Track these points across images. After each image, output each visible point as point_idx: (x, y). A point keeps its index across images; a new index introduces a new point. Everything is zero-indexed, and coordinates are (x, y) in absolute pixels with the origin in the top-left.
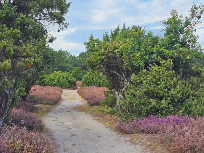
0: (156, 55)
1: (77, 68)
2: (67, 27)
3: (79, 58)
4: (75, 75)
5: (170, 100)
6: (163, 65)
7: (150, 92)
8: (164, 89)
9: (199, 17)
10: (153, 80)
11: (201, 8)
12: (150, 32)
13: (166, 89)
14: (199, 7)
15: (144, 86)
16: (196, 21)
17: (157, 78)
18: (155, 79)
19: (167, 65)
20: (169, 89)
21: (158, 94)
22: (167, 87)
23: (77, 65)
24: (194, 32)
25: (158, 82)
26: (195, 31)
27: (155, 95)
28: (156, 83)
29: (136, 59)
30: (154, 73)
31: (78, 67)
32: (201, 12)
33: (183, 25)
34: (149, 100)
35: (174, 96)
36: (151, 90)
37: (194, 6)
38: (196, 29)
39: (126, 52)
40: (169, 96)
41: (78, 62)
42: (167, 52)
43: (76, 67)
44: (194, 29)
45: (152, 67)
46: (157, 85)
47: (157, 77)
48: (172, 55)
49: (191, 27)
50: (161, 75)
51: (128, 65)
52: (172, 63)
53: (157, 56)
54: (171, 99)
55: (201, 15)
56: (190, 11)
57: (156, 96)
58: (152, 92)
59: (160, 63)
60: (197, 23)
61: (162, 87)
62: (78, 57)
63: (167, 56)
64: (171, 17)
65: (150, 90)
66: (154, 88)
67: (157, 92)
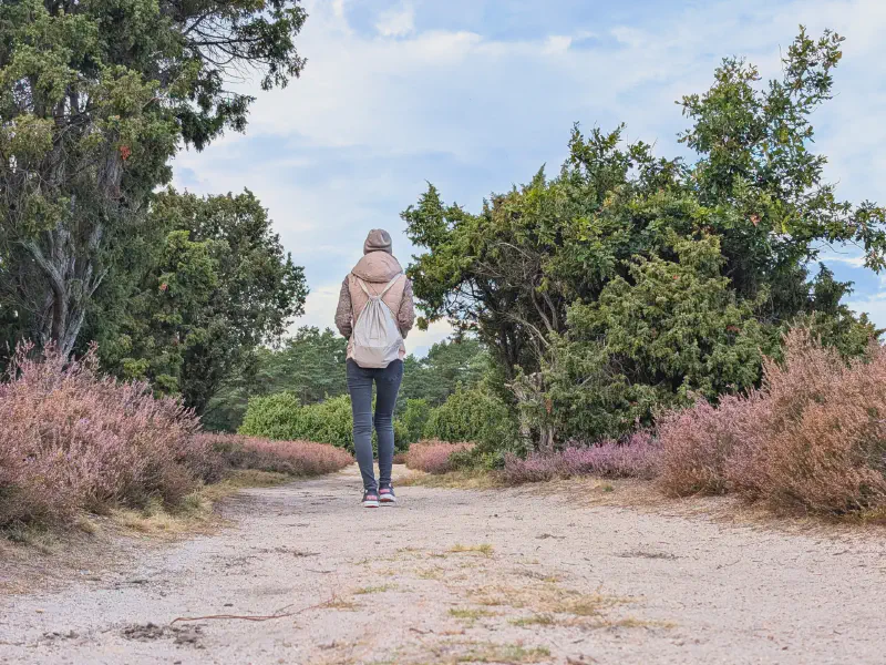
0: (659, 222)
1: (420, 401)
2: (301, 72)
3: (427, 364)
4: (413, 428)
5: (710, 385)
6: (683, 258)
7: (634, 357)
8: (686, 344)
9: (823, 83)
10: (645, 312)
11: (828, 44)
12: (641, 143)
13: (696, 343)
14: (822, 44)
15: (611, 338)
16: (812, 94)
17: (662, 301)
18: (652, 308)
19: (700, 254)
20: (706, 348)
21: (664, 366)
22: (699, 338)
23: (422, 391)
24: (806, 141)
25: (664, 317)
26: (809, 133)
27: (654, 371)
28: (657, 324)
29: (583, 239)
30: (649, 283)
31: (422, 396)
32: (830, 59)
33: (760, 113)
34: (630, 390)
35: (725, 369)
36: (639, 350)
37: (802, 36)
38: (811, 128)
39: (547, 216)
40: (705, 373)
41: (425, 380)
42: (698, 210)
43: (416, 397)
44: (807, 126)
45: (642, 266)
46: (661, 329)
47: (658, 299)
48: (718, 220)
49: (793, 119)
50: (674, 293)
51: (558, 275)
52: (717, 250)
53: (662, 229)
54: (713, 382)
55: (828, 75)
56: (789, 58)
57: (658, 371)
58: (643, 358)
59: (675, 250)
60: (814, 100)
61: (680, 335)
62: (423, 361)
63: (701, 226)
64: (716, 84)
65: (634, 348)
66: (650, 342)
67: (659, 355)
